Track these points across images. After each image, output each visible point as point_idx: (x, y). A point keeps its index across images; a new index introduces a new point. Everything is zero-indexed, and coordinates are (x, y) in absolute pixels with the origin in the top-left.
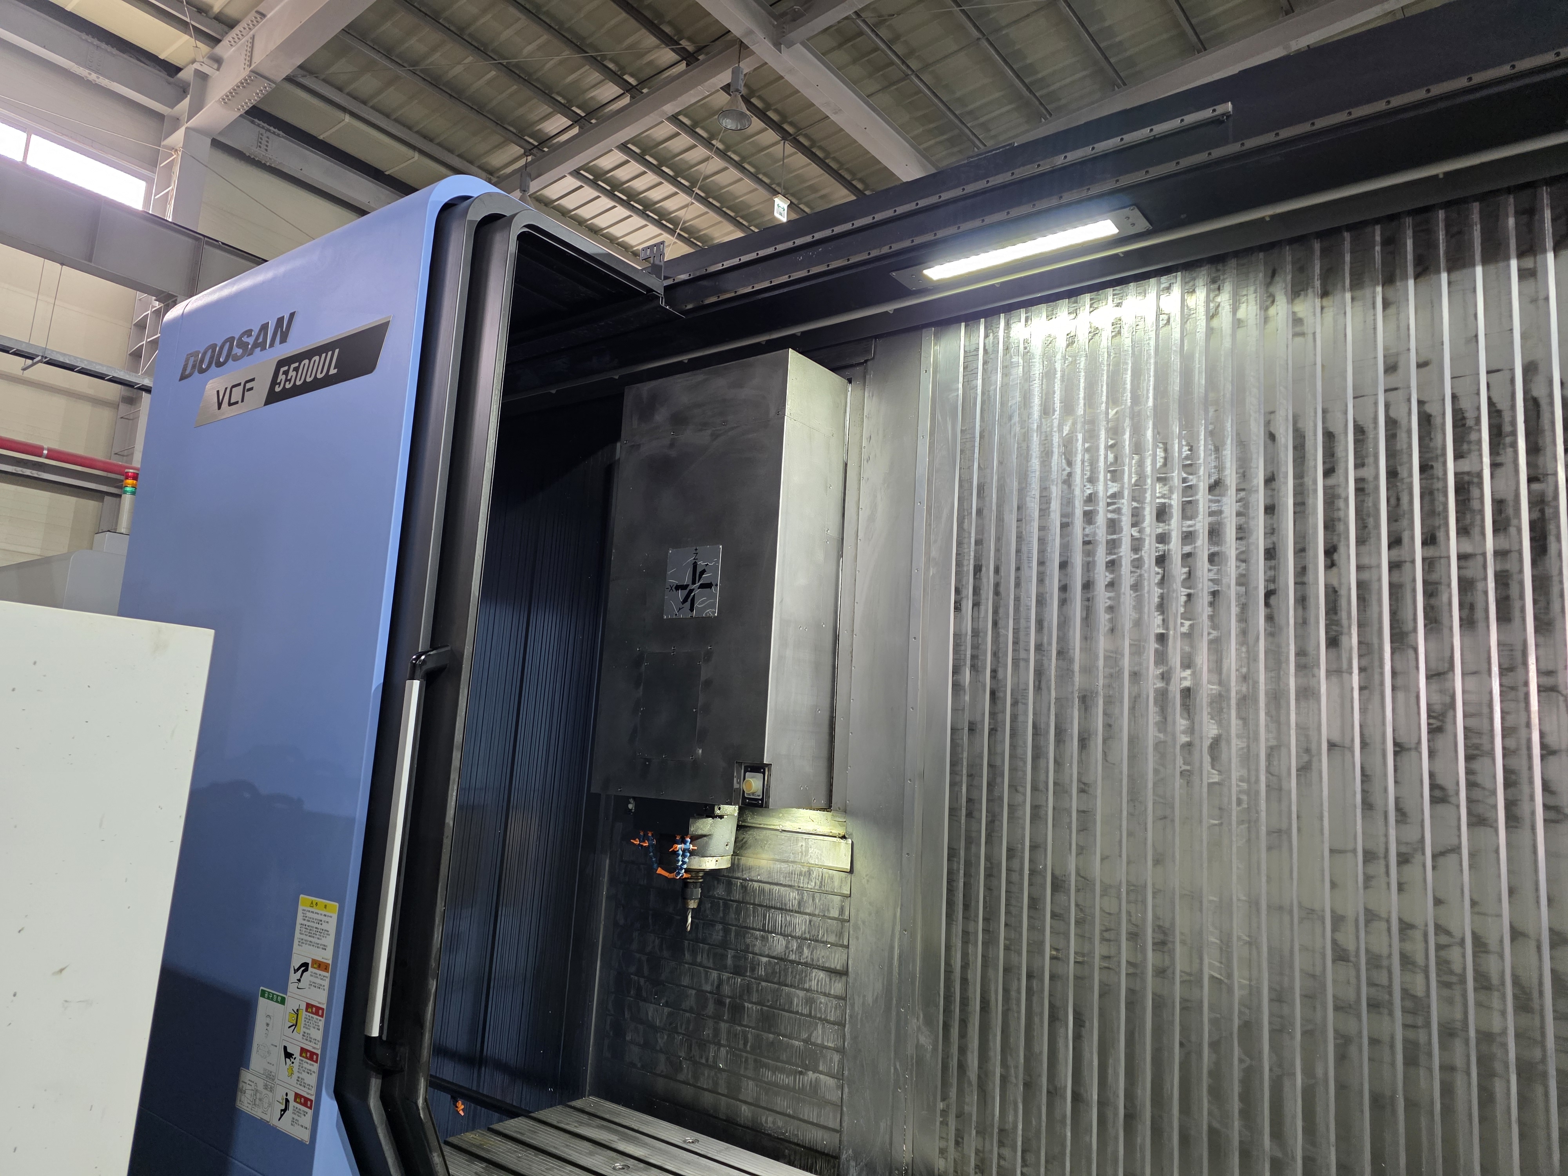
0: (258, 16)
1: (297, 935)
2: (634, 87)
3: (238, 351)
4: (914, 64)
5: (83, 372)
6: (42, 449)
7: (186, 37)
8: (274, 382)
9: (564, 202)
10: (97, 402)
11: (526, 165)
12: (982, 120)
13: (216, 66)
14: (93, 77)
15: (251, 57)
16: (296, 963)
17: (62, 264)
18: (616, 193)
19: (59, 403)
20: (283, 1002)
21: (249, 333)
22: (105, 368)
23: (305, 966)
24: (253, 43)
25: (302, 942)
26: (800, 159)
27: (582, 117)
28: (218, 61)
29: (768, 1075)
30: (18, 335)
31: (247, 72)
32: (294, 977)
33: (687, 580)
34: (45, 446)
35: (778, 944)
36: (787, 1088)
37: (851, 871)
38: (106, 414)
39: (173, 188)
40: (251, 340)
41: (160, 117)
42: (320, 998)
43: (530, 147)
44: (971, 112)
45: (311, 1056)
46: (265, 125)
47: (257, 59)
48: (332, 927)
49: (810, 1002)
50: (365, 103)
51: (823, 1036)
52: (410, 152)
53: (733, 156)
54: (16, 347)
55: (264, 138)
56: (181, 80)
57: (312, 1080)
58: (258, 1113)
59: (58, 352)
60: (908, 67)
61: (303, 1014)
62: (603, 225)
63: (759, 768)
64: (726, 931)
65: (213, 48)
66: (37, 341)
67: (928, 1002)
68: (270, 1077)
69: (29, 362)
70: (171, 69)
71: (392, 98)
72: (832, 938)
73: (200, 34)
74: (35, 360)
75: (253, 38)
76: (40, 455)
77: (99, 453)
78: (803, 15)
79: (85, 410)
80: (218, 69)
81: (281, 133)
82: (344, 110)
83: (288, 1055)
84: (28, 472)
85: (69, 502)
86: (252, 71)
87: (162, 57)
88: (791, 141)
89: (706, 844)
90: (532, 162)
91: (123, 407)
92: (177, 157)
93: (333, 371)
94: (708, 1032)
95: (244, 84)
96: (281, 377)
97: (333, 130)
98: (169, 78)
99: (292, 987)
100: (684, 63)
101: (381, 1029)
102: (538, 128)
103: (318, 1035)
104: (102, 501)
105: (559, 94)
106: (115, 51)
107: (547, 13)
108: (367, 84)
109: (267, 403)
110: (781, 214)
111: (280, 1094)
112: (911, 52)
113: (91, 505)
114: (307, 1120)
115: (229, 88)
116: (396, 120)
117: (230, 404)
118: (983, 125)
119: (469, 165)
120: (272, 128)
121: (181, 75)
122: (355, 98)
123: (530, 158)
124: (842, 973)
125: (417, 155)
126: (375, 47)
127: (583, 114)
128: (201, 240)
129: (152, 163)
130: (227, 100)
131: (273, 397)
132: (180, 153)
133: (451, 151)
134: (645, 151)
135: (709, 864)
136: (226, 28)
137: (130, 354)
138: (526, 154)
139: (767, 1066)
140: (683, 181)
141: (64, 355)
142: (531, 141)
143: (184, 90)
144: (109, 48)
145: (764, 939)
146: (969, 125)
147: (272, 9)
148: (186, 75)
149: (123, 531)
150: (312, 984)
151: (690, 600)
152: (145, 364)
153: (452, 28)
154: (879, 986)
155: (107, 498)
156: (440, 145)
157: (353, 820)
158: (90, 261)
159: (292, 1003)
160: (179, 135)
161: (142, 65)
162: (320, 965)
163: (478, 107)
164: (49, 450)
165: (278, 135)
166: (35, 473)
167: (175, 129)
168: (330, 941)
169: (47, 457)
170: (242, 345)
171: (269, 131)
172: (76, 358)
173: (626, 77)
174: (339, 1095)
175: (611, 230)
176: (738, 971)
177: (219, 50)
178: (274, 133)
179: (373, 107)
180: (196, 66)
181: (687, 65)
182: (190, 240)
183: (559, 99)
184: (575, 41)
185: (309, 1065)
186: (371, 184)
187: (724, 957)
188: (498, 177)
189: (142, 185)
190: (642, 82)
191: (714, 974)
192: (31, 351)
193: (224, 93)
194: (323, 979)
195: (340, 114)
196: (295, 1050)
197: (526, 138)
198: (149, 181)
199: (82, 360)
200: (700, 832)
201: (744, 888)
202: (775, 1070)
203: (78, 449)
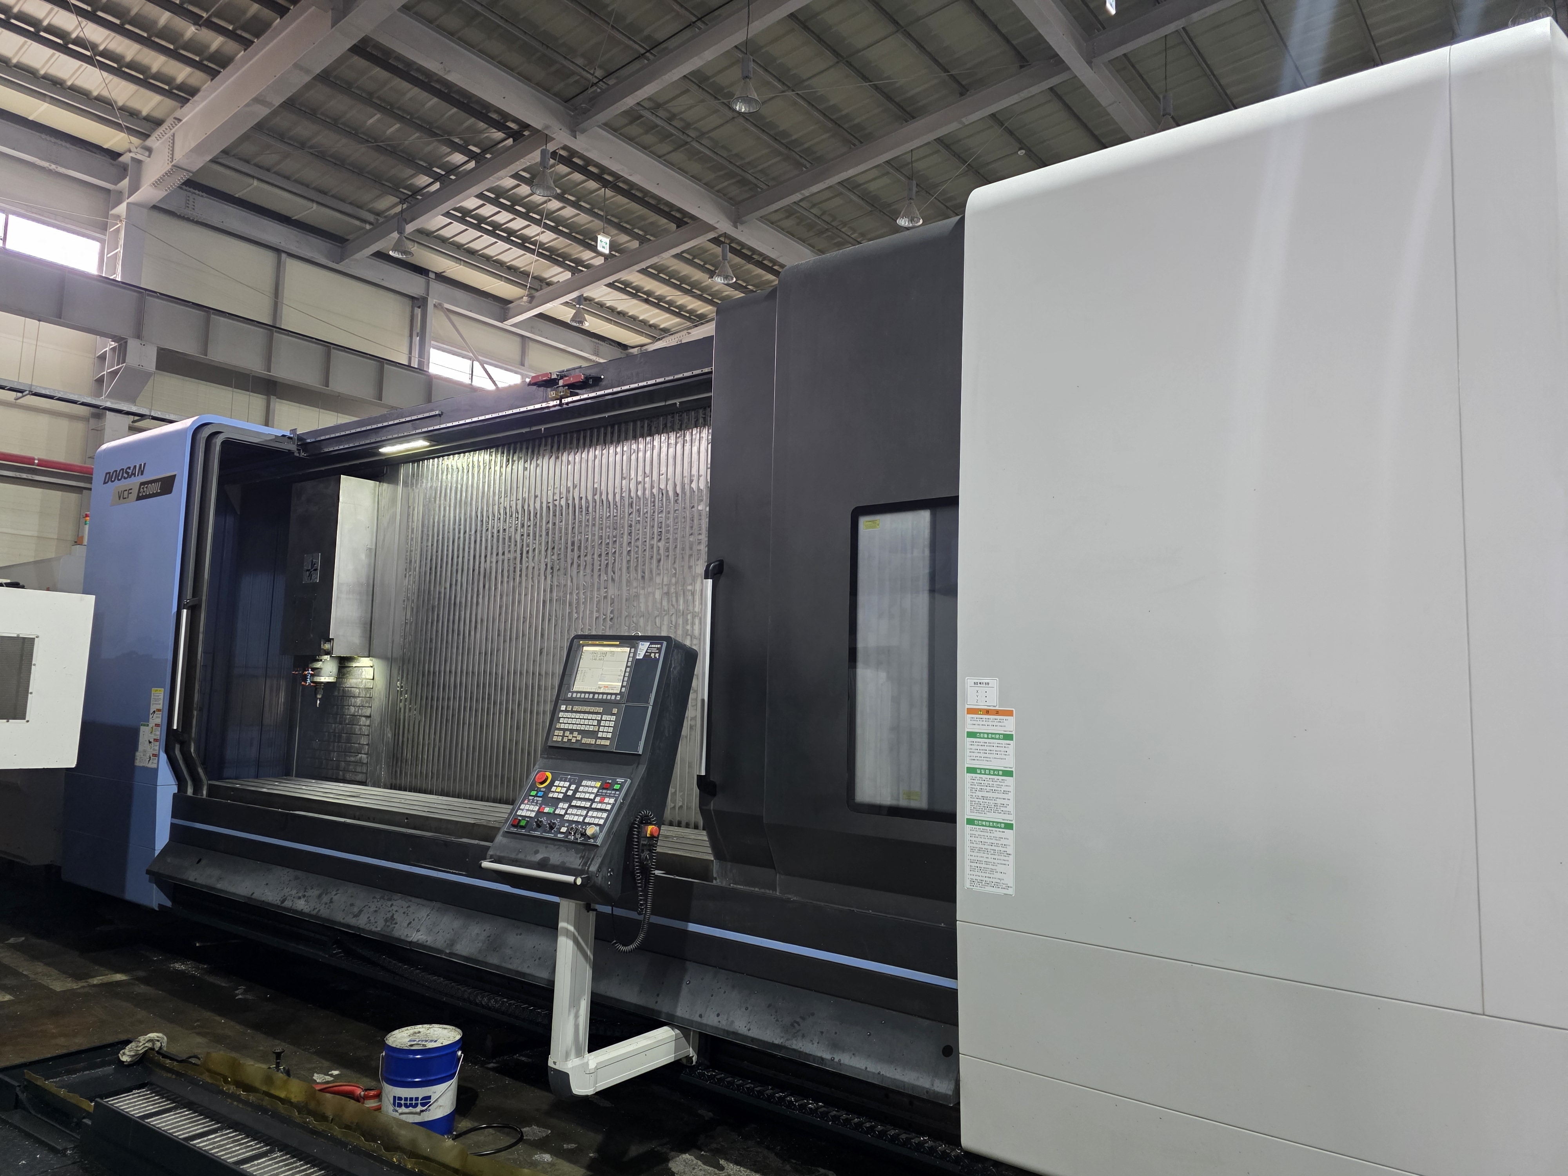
0: (176, 121)
1: (152, 702)
2: (478, 154)
3: (125, 475)
4: (693, 134)
5: (60, 399)
6: (34, 459)
7: (122, 134)
8: (139, 492)
9: (442, 232)
10: (72, 417)
11: (402, 211)
12: (760, 168)
13: (147, 153)
14: (53, 167)
15: (173, 154)
16: (151, 711)
17: (39, 321)
18: (483, 225)
19: (44, 419)
20: (148, 726)
21: (129, 468)
22: (76, 396)
23: (154, 712)
24: (173, 140)
25: (153, 704)
26: (621, 199)
27: (443, 175)
28: (149, 150)
29: (348, 759)
30: (11, 377)
31: (169, 167)
32: (151, 716)
33: (310, 568)
34: (36, 457)
35: (352, 709)
36: (353, 762)
37: (373, 679)
38: (80, 426)
39: (120, 250)
40: (130, 471)
41: (108, 191)
42: (158, 721)
43: (404, 197)
44: (749, 163)
45: (156, 740)
46: (192, 190)
47: (178, 156)
48: (162, 697)
49: (360, 729)
50: (268, 170)
51: (364, 741)
52: (309, 204)
53: (570, 197)
54: (9, 385)
55: (191, 200)
56: (120, 162)
57: (157, 748)
58: (141, 765)
59: (41, 387)
60: (688, 135)
61: (154, 728)
62: (478, 248)
63: (329, 640)
64: (338, 708)
65: (144, 141)
66: (24, 380)
67: (391, 722)
68: (145, 751)
69: (20, 395)
70: (114, 155)
71: (289, 166)
72: (367, 705)
73: (130, 131)
74: (24, 394)
75: (174, 135)
76: (33, 464)
77: (76, 460)
78: (589, 110)
79: (64, 423)
80: (149, 156)
81: (204, 194)
82: (253, 177)
83: (150, 742)
84: (24, 476)
85: (57, 494)
86: (174, 166)
87: (105, 146)
88: (611, 187)
89: (320, 672)
90: (407, 209)
91: (92, 421)
92: (122, 225)
93: (159, 491)
94: (331, 748)
95: (168, 174)
96: (142, 490)
97: (245, 191)
98: (112, 161)
99: (151, 720)
100: (511, 140)
101: (177, 726)
102: (409, 182)
103: (158, 733)
104: (81, 493)
105: (421, 159)
106: (68, 145)
107: (399, 108)
108: (269, 159)
109: (137, 500)
110: (603, 247)
111: (148, 755)
112: (688, 125)
113: (73, 497)
114: (156, 761)
115: (157, 177)
116: (296, 181)
117: (124, 498)
118: (762, 171)
119: (360, 210)
120: (197, 192)
121: (121, 159)
122: (260, 167)
123: (405, 206)
124: (370, 717)
125: (315, 206)
126: (270, 134)
127: (443, 173)
128: (143, 292)
129: (104, 228)
130: (156, 184)
131: (139, 498)
132: (124, 223)
133: (343, 201)
134: (498, 196)
135: (323, 679)
136: (153, 126)
137: (96, 380)
138: (402, 202)
139: (347, 756)
140: (534, 216)
141: (45, 388)
142: (405, 191)
143: (124, 170)
144: (64, 143)
145: (348, 709)
146: (750, 172)
147: (186, 116)
148: (125, 159)
149: (86, 544)
150: (157, 717)
151: (311, 576)
152: (107, 389)
153: (328, 120)
154: (379, 720)
155: (84, 491)
156: (333, 196)
157: (167, 659)
158: (60, 318)
159: (151, 725)
160: (123, 206)
161: (89, 152)
162: (159, 710)
163: (358, 171)
164: (39, 460)
165: (202, 196)
166: (30, 476)
167: (119, 202)
168: (161, 702)
169: (38, 465)
170: (127, 473)
171: (195, 193)
172: (54, 390)
173: (471, 147)
174: (167, 752)
175: (485, 251)
176: (340, 723)
177: (149, 142)
178: (199, 195)
179: (275, 173)
180: (132, 155)
181: (514, 141)
182: (135, 294)
183: (421, 163)
184: (425, 125)
185: (158, 743)
186: (282, 227)
187: (336, 718)
188: (385, 217)
189: (96, 245)
190: (485, 151)
191: (334, 725)
192: (21, 388)
193: (154, 180)
194: (159, 714)
195: (250, 180)
196: (152, 740)
197: (401, 190)
198: (102, 242)
199: (59, 391)
200: (315, 666)
201: (343, 690)
202: (350, 756)
203: (59, 456)
